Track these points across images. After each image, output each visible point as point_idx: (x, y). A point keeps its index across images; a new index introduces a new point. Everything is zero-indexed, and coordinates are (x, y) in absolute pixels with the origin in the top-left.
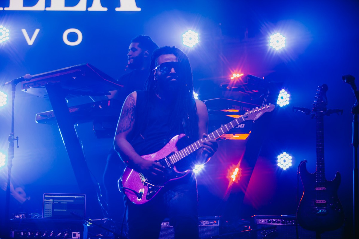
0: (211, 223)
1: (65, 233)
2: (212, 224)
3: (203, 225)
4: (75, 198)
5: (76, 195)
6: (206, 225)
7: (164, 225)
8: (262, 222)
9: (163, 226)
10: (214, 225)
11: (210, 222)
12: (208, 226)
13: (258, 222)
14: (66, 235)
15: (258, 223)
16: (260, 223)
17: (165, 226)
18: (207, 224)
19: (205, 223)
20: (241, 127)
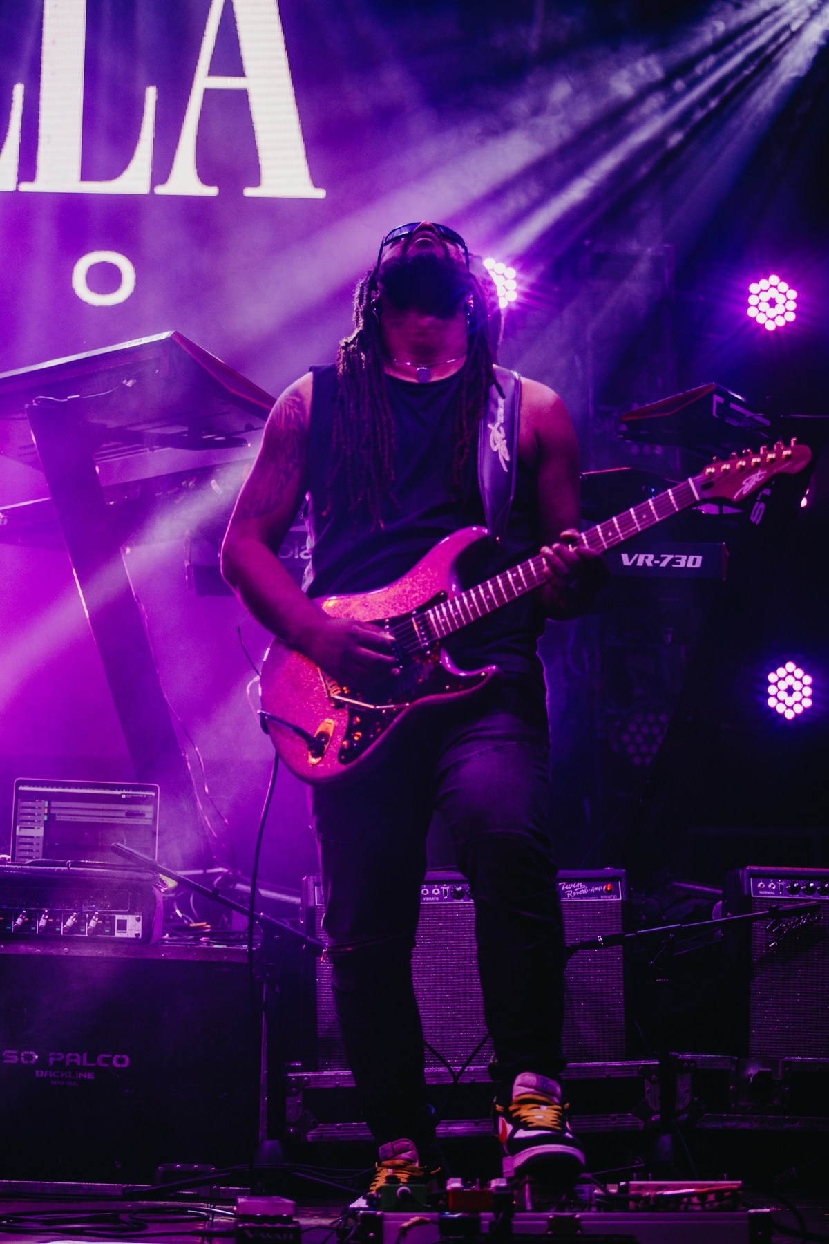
0: (593, 889)
1: (90, 918)
2: (598, 894)
3: (566, 896)
4: (123, 796)
5: (128, 788)
6: (576, 896)
7: (431, 895)
8: (769, 889)
9: (427, 899)
10: (603, 898)
11: (590, 888)
12: (584, 900)
13: (757, 890)
14: (92, 924)
15: (756, 892)
16: (761, 892)
17: (437, 899)
18: (580, 893)
19: (573, 889)
20: (690, 565)
